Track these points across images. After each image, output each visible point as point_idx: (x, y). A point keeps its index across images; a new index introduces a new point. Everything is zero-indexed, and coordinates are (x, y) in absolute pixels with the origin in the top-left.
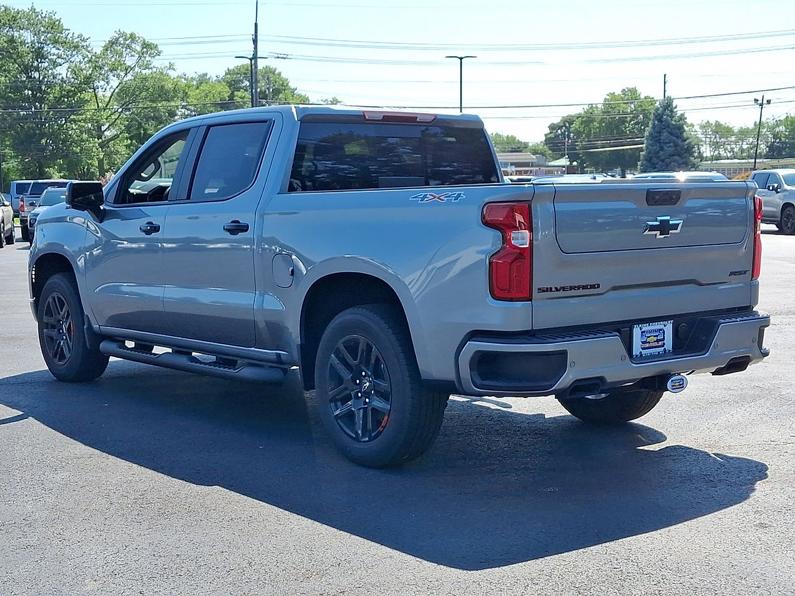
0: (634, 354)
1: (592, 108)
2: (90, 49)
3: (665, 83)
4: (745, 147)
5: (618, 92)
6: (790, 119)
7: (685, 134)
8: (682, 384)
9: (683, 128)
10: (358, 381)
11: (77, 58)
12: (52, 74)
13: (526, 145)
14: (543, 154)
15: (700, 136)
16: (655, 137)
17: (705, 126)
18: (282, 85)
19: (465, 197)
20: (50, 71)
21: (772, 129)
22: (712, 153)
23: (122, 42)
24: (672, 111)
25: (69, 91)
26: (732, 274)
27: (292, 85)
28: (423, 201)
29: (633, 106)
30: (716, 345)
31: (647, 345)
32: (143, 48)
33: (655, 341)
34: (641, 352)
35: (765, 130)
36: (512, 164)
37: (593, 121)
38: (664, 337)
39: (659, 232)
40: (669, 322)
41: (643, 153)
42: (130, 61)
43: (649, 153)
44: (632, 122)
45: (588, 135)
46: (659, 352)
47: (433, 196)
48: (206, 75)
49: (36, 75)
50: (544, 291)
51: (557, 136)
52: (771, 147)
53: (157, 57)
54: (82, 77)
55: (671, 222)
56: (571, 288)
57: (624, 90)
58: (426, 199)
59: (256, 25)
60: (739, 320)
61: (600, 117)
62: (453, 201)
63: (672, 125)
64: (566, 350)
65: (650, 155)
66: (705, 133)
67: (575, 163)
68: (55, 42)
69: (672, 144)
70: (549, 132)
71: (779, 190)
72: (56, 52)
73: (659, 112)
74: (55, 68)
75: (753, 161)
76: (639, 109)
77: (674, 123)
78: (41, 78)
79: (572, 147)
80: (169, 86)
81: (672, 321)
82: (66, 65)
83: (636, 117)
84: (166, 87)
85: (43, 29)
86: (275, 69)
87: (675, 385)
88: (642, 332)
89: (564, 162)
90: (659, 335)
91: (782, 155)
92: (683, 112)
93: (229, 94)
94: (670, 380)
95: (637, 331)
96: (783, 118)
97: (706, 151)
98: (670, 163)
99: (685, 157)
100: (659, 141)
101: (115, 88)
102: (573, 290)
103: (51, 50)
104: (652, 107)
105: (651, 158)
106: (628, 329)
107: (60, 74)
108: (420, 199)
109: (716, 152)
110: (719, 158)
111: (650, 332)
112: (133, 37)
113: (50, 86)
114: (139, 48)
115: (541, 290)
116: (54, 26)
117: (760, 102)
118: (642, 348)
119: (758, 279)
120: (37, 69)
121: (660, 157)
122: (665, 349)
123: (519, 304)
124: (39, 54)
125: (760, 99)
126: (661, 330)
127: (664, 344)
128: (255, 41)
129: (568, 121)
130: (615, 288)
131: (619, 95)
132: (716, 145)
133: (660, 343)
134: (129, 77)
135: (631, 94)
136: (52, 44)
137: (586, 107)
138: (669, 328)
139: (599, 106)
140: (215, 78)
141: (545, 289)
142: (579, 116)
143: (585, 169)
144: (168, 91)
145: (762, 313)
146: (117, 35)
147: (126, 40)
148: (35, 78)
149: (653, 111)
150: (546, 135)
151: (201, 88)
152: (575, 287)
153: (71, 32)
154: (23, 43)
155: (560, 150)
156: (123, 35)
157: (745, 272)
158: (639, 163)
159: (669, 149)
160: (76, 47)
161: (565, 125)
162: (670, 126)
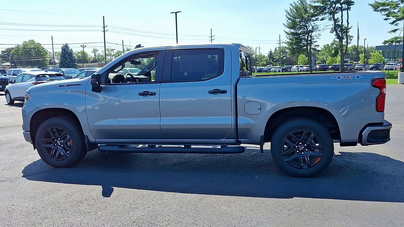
1: (18, 46)
3: (52, 39)
5: (27, 41)
7: (73, 56)
9: (72, 53)
24: (68, 48)
29: (33, 46)
37: (19, 50)
44: (34, 51)
45: (18, 55)
51: (5, 55)
57: (29, 40)
61: (22, 49)
63: (69, 52)
65: (62, 62)
67: (13, 64)
69: (69, 59)
70: (1, 53)
73: (63, 48)
76: (36, 47)
83: (35, 49)
89: (8, 64)
92: (71, 48)
98: (70, 64)
100: (64, 57)
117: (83, 46)
121: (65, 63)
129: (9, 50)
131: (28, 42)
135: (32, 42)
137: (16, 45)
139: (21, 45)
142: (13, 49)
159: (68, 60)
161: (8, 51)
162: (68, 53)
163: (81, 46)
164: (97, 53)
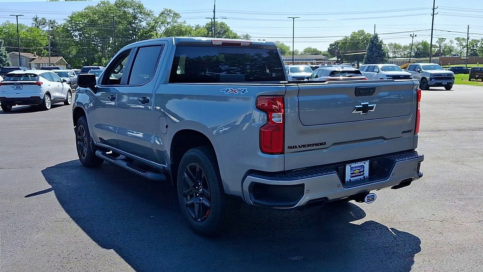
0: (346, 180)
1: (346, 38)
2: (154, 15)
3: (375, 28)
4: (406, 53)
5: (357, 32)
6: (423, 43)
7: (382, 48)
8: (373, 198)
9: (382, 46)
10: (197, 187)
11: (149, 19)
12: (140, 25)
13: (321, 52)
14: (327, 55)
15: (389, 49)
16: (370, 50)
17: (390, 45)
18: (227, 29)
19: (247, 92)
20: (139, 24)
21: (416, 47)
22: (393, 56)
23: (166, 13)
24: (377, 39)
25: (146, 31)
26: (404, 132)
27: (231, 29)
28: (227, 92)
29: (362, 37)
30: (393, 174)
31: (354, 175)
32: (174, 15)
33: (358, 173)
34: (350, 179)
35: (414, 47)
36: (315, 59)
37: (346, 43)
38: (364, 169)
39: (362, 111)
40: (367, 161)
41: (365, 56)
42: (169, 20)
43: (368, 56)
44: (362, 43)
45: (345, 49)
46: (361, 178)
47: (232, 90)
48: (199, 25)
49: (134, 25)
50: (292, 148)
51: (333, 49)
52: (416, 53)
53: (179, 18)
54: (151, 26)
55: (369, 106)
56: (308, 146)
57: (359, 31)
58: (228, 92)
59: (215, 5)
60: (407, 159)
61: (349, 41)
62: (241, 94)
64: (304, 184)
66: (390, 48)
67: (339, 59)
68: (141, 13)
69: (377, 52)
71: (420, 72)
72: (141, 16)
73: (372, 39)
74: (141, 23)
75: (409, 58)
76: (365, 38)
77: (378, 44)
78: (136, 26)
79: (338, 53)
80: (183, 30)
81: (369, 161)
82: (145, 22)
83: (364, 41)
84: (182, 30)
85: (136, 8)
86: (225, 23)
87: (369, 199)
88: (351, 168)
89: (335, 59)
90: (361, 169)
91: (420, 56)
92: (381, 40)
93: (207, 33)
94: (366, 197)
95: (348, 167)
96: (421, 42)
97: (391, 55)
99: (382, 58)
100: (372, 51)
101: (163, 30)
102: (309, 146)
103: (139, 15)
104: (370, 37)
105: (369, 58)
106: (343, 167)
107: (142, 25)
108: (225, 91)
109: (395, 55)
110: (396, 57)
111: (356, 167)
112: (170, 11)
113: (139, 29)
114: (172, 15)
115: (290, 147)
116: (140, 7)
117: (412, 36)
118: (351, 177)
119: (418, 134)
120: (134, 23)
121: (372, 57)
122: (364, 176)
123: (276, 156)
124: (135, 18)
125: (412, 34)
126: (362, 166)
127: (364, 173)
128: (214, 12)
129: (337, 43)
130: (335, 144)
132: (395, 52)
133: (362, 173)
134: (169, 26)
135: (362, 33)
136: (140, 13)
137: (344, 37)
138: (367, 164)
139: (349, 37)
140: (202, 27)
141: (292, 147)
142: (341, 41)
143: (344, 62)
144: (183, 32)
145: (420, 154)
146: (164, 10)
147: (167, 12)
148: (133, 26)
149: (370, 39)
150: (328, 48)
151: (197, 30)
152: (311, 145)
153: (147, 9)
154: (129, 13)
155: (334, 54)
156: (166, 10)
157: (411, 131)
158: (364, 60)
159: (376, 54)
160: (149, 15)
161: (336, 45)
162: (377, 45)
163: (411, 35)
164: (443, 44)
